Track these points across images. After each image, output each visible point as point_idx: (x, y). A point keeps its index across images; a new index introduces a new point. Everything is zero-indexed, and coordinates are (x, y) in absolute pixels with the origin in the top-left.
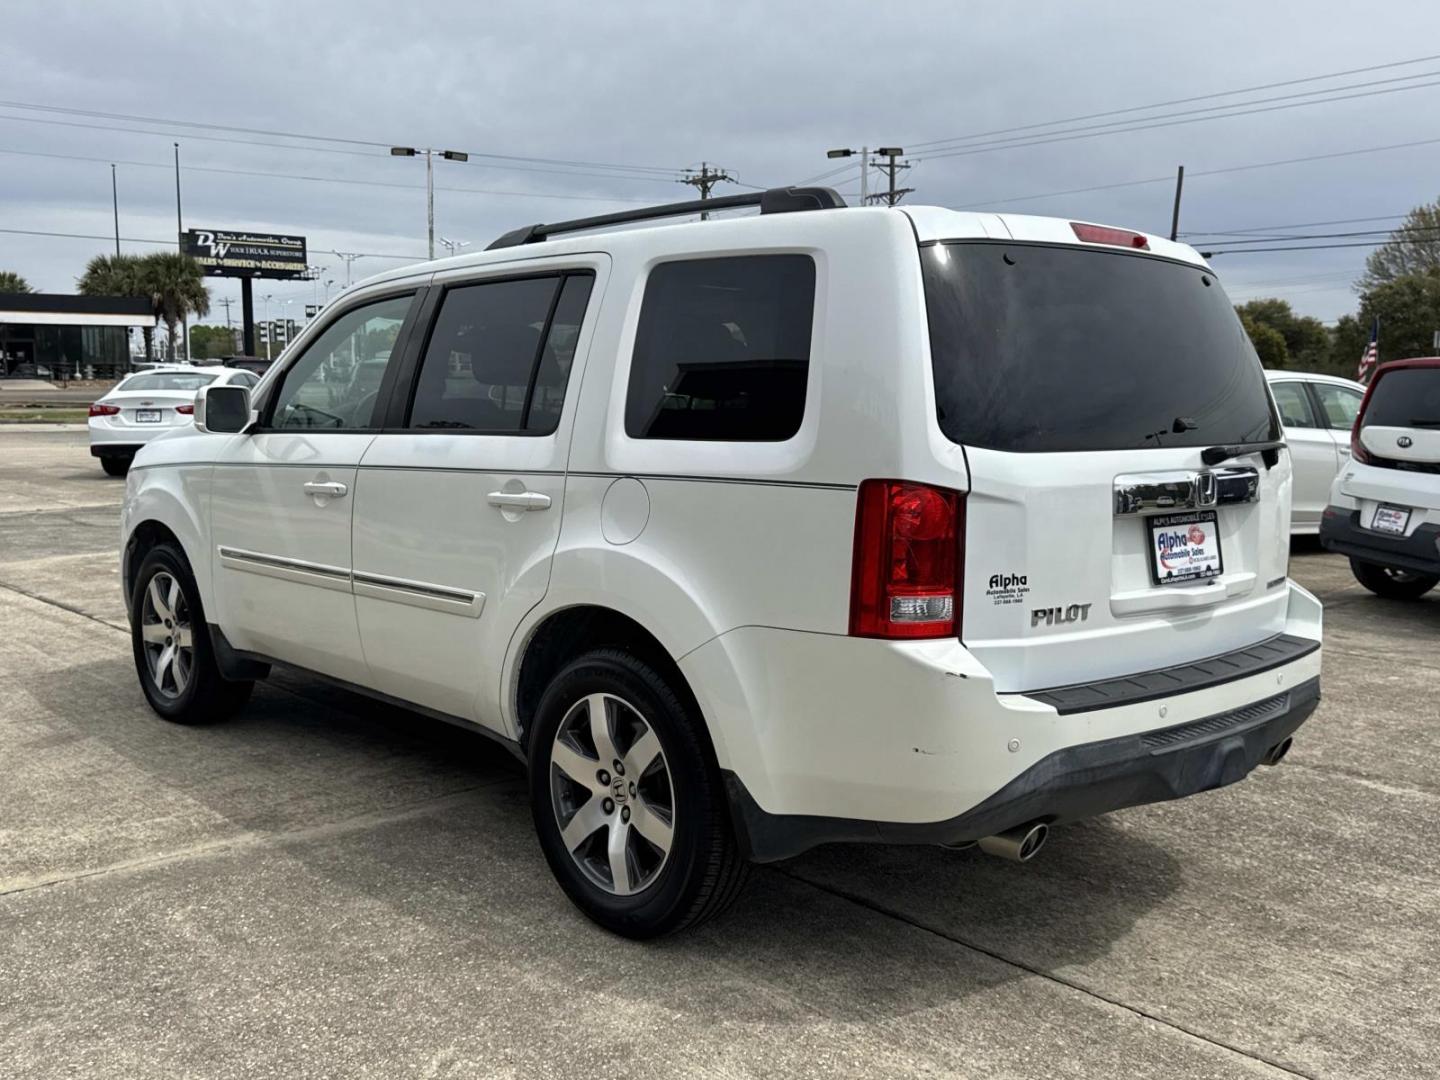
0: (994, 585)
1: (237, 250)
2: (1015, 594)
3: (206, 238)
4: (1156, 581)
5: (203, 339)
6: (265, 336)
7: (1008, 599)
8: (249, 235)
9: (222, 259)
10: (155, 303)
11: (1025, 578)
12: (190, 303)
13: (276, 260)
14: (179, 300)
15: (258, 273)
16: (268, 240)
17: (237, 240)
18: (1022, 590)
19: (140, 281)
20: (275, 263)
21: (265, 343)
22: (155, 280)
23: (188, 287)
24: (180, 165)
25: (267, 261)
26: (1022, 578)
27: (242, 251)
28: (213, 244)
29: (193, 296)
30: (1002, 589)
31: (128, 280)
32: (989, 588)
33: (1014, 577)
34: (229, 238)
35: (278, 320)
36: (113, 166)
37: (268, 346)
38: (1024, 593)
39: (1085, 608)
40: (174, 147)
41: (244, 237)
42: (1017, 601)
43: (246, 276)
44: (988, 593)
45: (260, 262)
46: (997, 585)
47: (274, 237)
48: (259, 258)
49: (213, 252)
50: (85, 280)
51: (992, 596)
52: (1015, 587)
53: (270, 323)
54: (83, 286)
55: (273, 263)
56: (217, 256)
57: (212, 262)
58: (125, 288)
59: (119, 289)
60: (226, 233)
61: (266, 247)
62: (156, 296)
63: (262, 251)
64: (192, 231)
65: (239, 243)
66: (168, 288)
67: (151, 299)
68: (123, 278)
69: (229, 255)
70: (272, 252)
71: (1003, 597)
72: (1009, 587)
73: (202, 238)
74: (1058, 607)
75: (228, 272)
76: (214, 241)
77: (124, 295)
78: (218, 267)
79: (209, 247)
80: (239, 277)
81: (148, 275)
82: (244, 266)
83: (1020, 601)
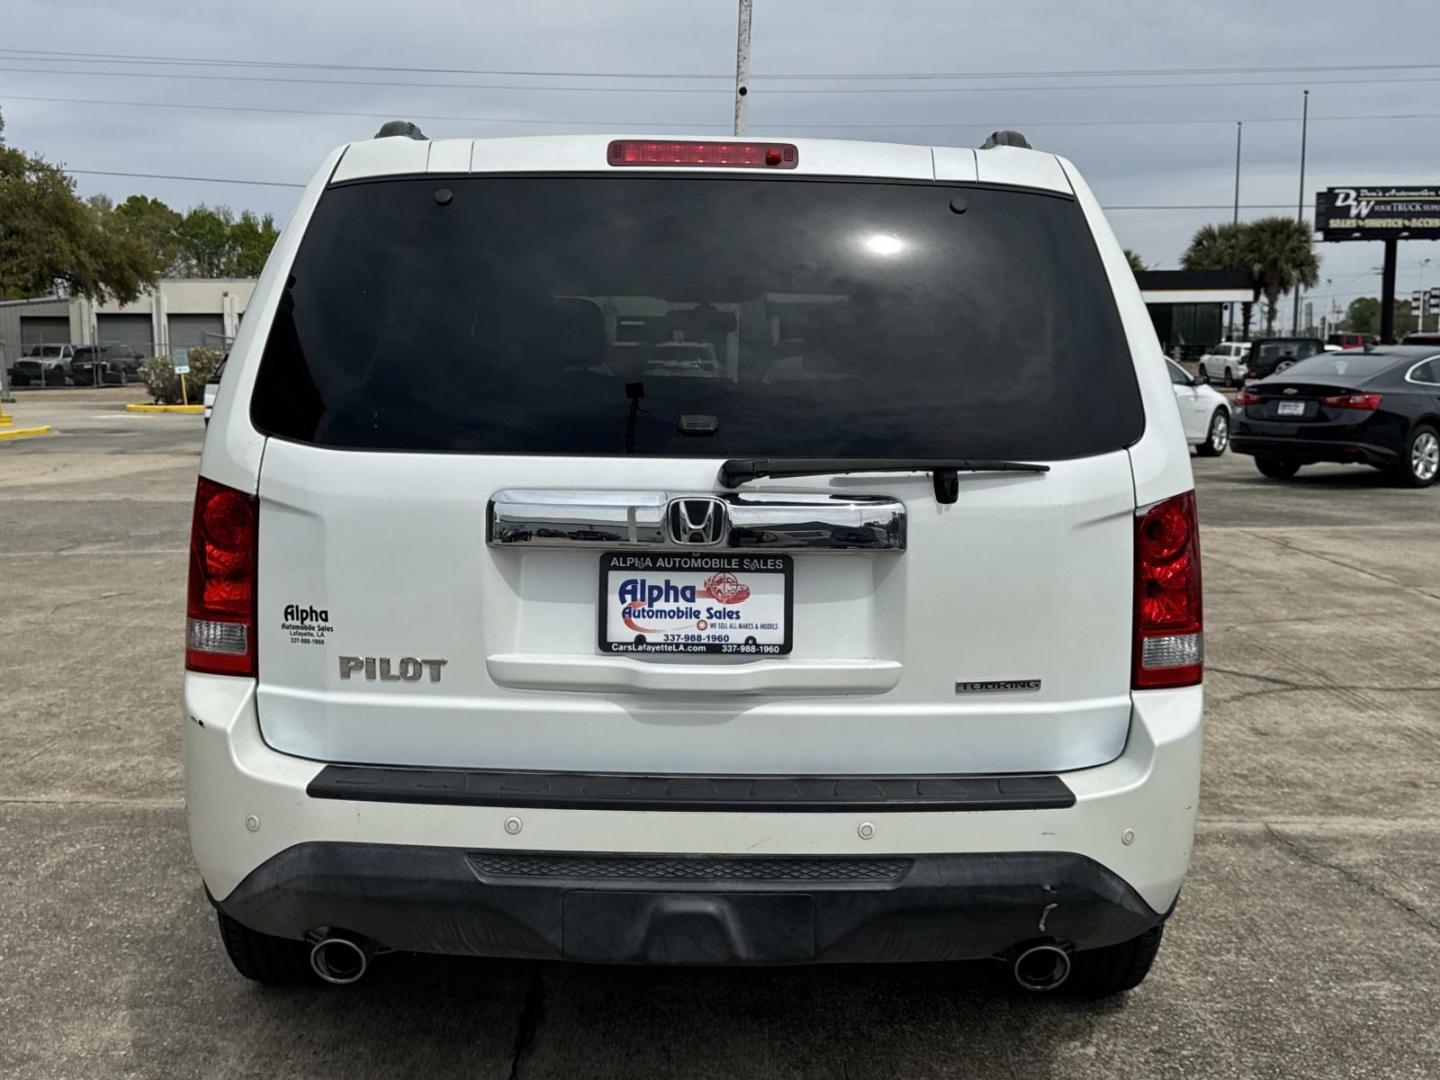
0: (289, 617)
1: (1383, 208)
2: (314, 633)
3: (1347, 197)
4: (605, 646)
5: (1367, 314)
6: (1417, 308)
7: (307, 638)
8: (1399, 189)
9: (1363, 219)
10: (1256, 275)
11: (326, 613)
12: (1295, 274)
13: (1430, 217)
14: (1282, 271)
15: (1405, 234)
16: (1422, 193)
17: (1384, 196)
18: (323, 629)
19: (1242, 251)
20: (1427, 220)
21: (1417, 317)
22: (1259, 249)
23: (1294, 255)
24: (1308, 116)
25: (1418, 218)
26: (322, 612)
27: (1389, 208)
28: (1355, 203)
29: (1298, 265)
30: (298, 623)
31: (1230, 251)
32: (284, 621)
33: (312, 611)
34: (1374, 194)
35: (1434, 289)
36: (1240, 124)
37: (1420, 321)
38: (326, 633)
39: (436, 665)
40: (1304, 95)
41: (1393, 192)
42: (317, 642)
43: (1390, 238)
44: (283, 626)
45: (1410, 220)
46: (293, 619)
47: (1430, 189)
48: (1409, 215)
49: (1354, 212)
50: (1189, 253)
51: (288, 631)
52: (314, 624)
53: (1425, 293)
54: (1187, 260)
55: (1425, 221)
56: (1358, 216)
57: (1350, 223)
58: (1226, 259)
59: (1218, 262)
60: (1371, 189)
61: (1419, 201)
62: (1257, 267)
63: (1414, 207)
64: (1331, 190)
65: (1384, 199)
66: (1271, 256)
67: (1251, 273)
68: (1226, 249)
69: (1372, 214)
70: (1426, 208)
71: (300, 634)
72: (307, 622)
73: (1342, 196)
74: (385, 656)
75: (1369, 234)
76: (1356, 199)
77: (1224, 269)
78: (1358, 229)
79: (1349, 207)
80: (1382, 239)
81: (1251, 244)
82: (1390, 226)
83: (322, 642)
